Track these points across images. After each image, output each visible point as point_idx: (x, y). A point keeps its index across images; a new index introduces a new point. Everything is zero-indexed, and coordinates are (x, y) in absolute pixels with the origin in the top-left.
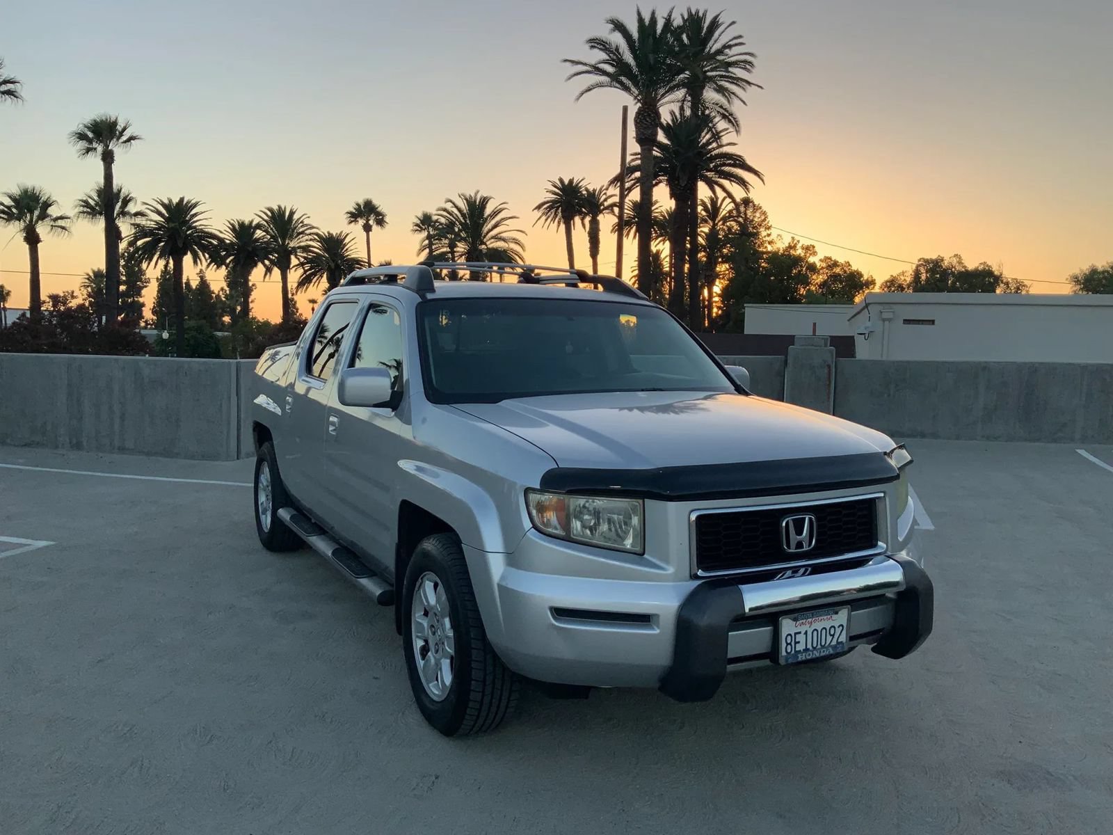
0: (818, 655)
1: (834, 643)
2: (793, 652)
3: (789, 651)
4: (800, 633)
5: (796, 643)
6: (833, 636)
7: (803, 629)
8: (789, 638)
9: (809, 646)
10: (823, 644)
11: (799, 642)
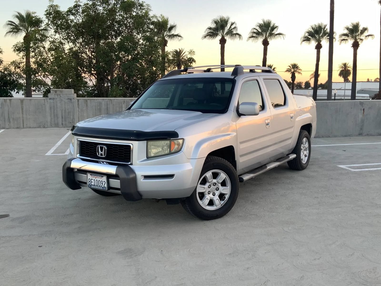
0: (97, 188)
1: (103, 186)
2: (91, 184)
3: (89, 183)
4: (93, 179)
5: (91, 182)
6: (102, 184)
7: (94, 178)
8: (89, 180)
9: (95, 184)
10: (100, 185)
11: (92, 182)
